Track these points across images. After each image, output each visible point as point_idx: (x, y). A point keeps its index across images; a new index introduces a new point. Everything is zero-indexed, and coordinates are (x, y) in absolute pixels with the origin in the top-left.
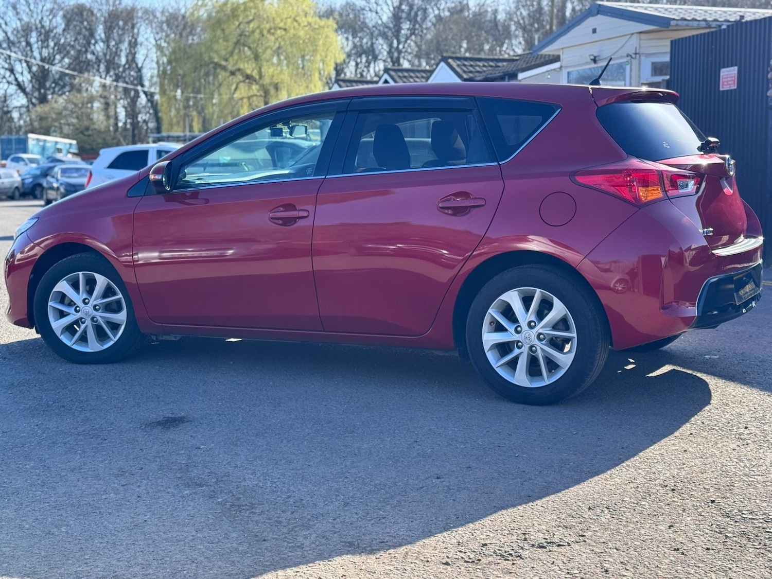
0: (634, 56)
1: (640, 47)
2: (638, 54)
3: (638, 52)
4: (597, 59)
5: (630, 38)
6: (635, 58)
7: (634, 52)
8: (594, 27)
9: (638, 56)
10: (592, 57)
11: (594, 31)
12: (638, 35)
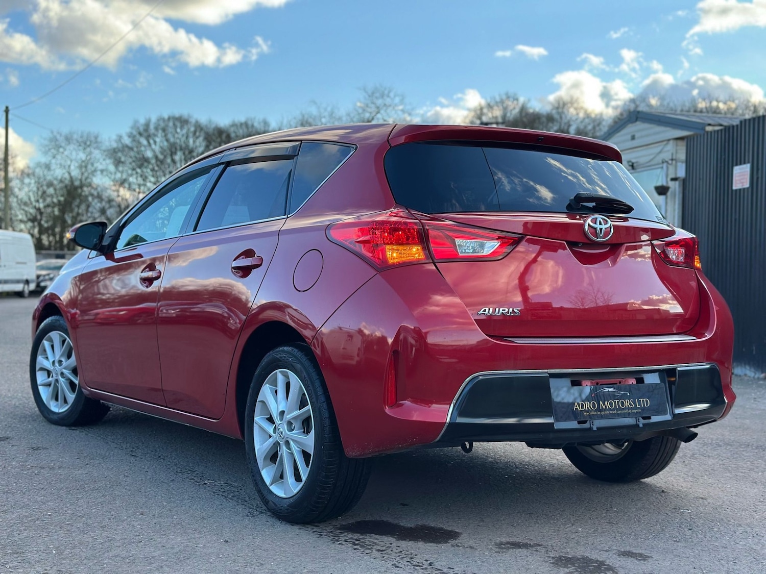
0: (670, 162)
1: (676, 152)
2: (675, 160)
3: (674, 157)
4: (635, 165)
5: (667, 144)
6: (672, 164)
7: (670, 158)
8: (633, 134)
9: (674, 162)
10: (630, 164)
11: (633, 138)
12: (675, 141)
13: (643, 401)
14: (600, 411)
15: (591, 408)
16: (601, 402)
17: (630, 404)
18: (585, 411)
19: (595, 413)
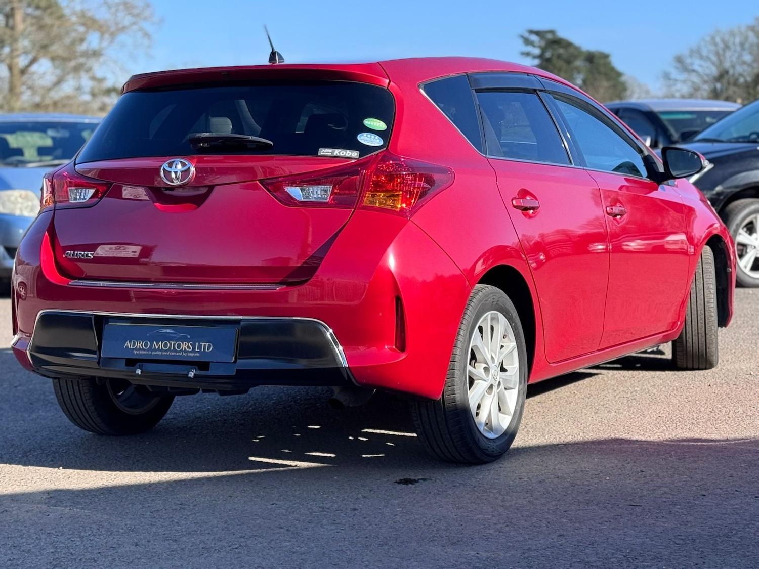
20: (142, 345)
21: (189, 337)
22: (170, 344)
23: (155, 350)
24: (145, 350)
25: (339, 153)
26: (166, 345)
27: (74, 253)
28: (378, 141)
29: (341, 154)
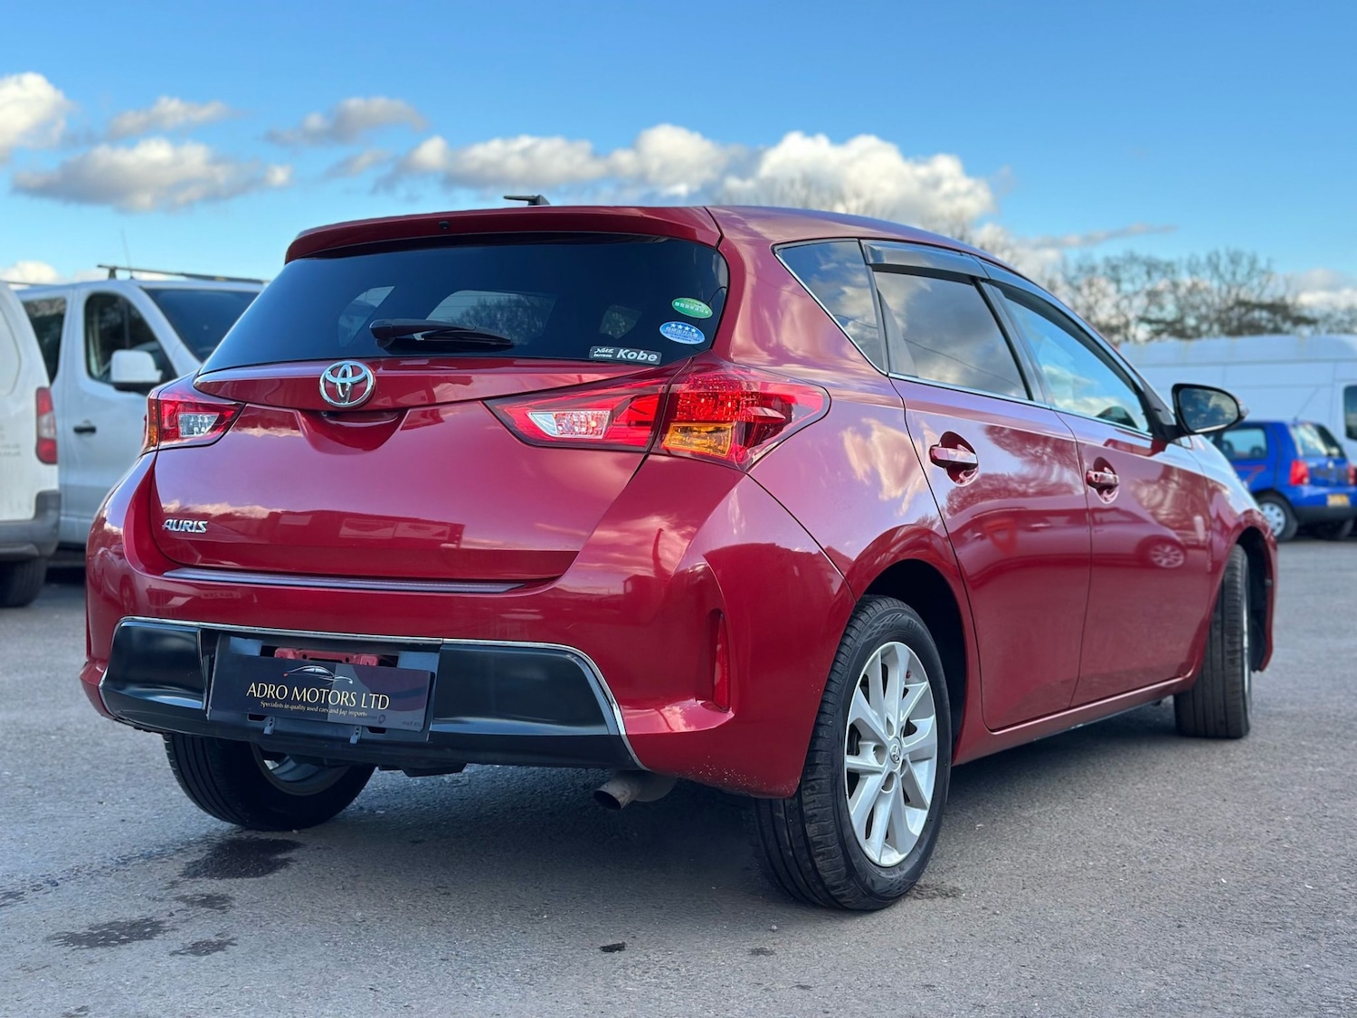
13: (377, 699)
14: (291, 703)
15: (275, 695)
16: (296, 689)
17: (350, 700)
18: (265, 699)
19: (281, 706)
20: (275, 693)
21: (351, 682)
22: (321, 693)
23: (296, 702)
24: (280, 702)
25: (626, 354)
26: (313, 695)
27: (178, 522)
28: (696, 335)
29: (629, 356)
